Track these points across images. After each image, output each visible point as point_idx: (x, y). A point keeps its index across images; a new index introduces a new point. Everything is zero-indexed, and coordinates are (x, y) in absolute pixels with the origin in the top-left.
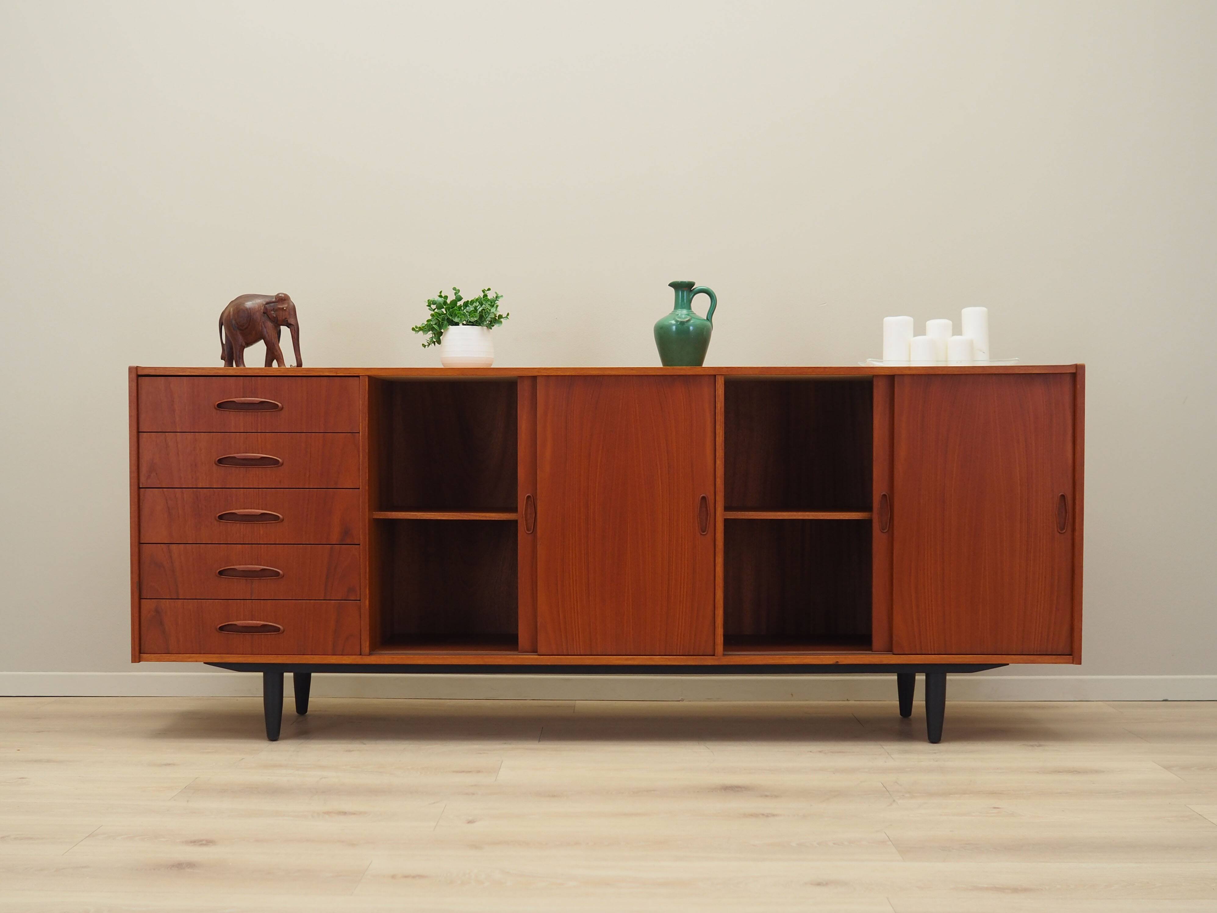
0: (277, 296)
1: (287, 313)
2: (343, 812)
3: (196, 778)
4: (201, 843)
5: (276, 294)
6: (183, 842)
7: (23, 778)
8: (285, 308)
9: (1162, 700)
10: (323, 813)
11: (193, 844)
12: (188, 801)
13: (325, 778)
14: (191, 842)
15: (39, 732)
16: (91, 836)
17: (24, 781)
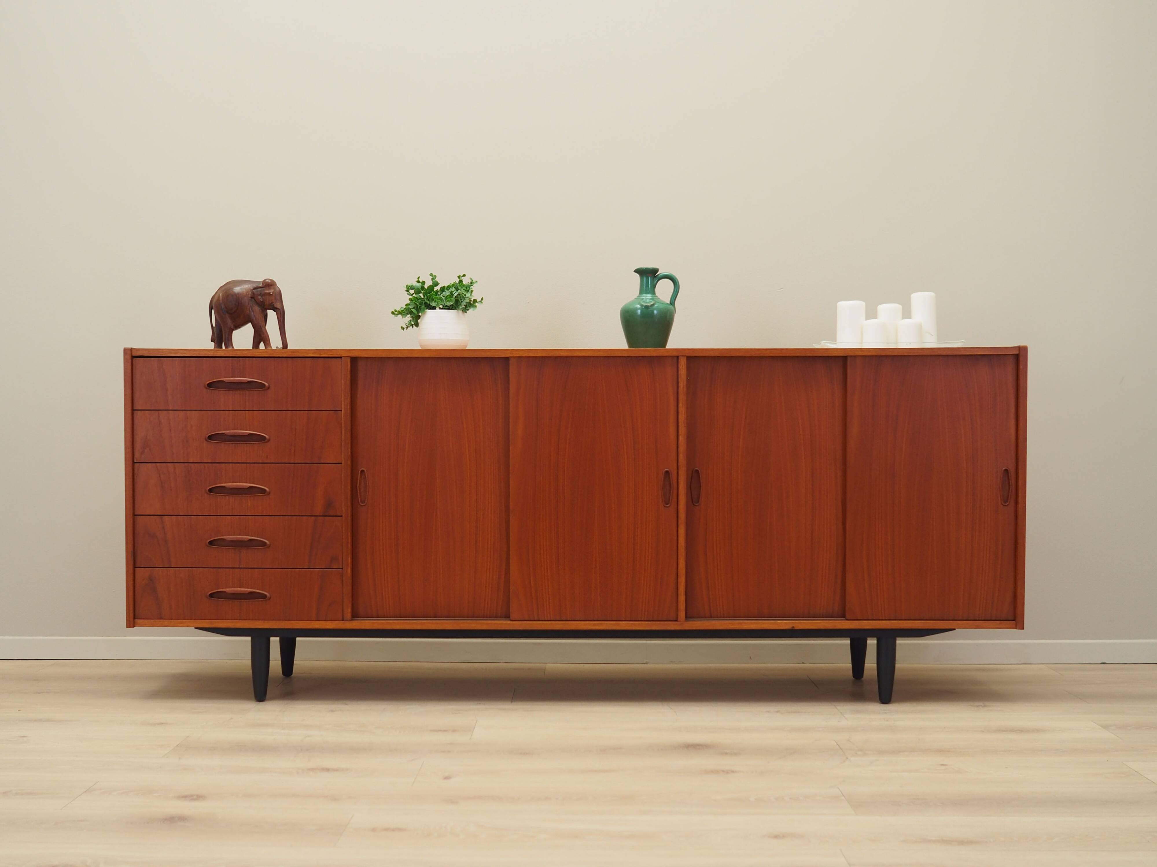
0: (264, 282)
1: (273, 298)
2: (326, 769)
3: (188, 737)
4: (191, 798)
5: (263, 280)
6: (175, 797)
7: (24, 736)
8: (271, 293)
9: (1100, 663)
10: (308, 769)
12: (180, 758)
13: (309, 736)
14: (183, 797)
15: (39, 693)
16: (88, 791)
17: (25, 739)
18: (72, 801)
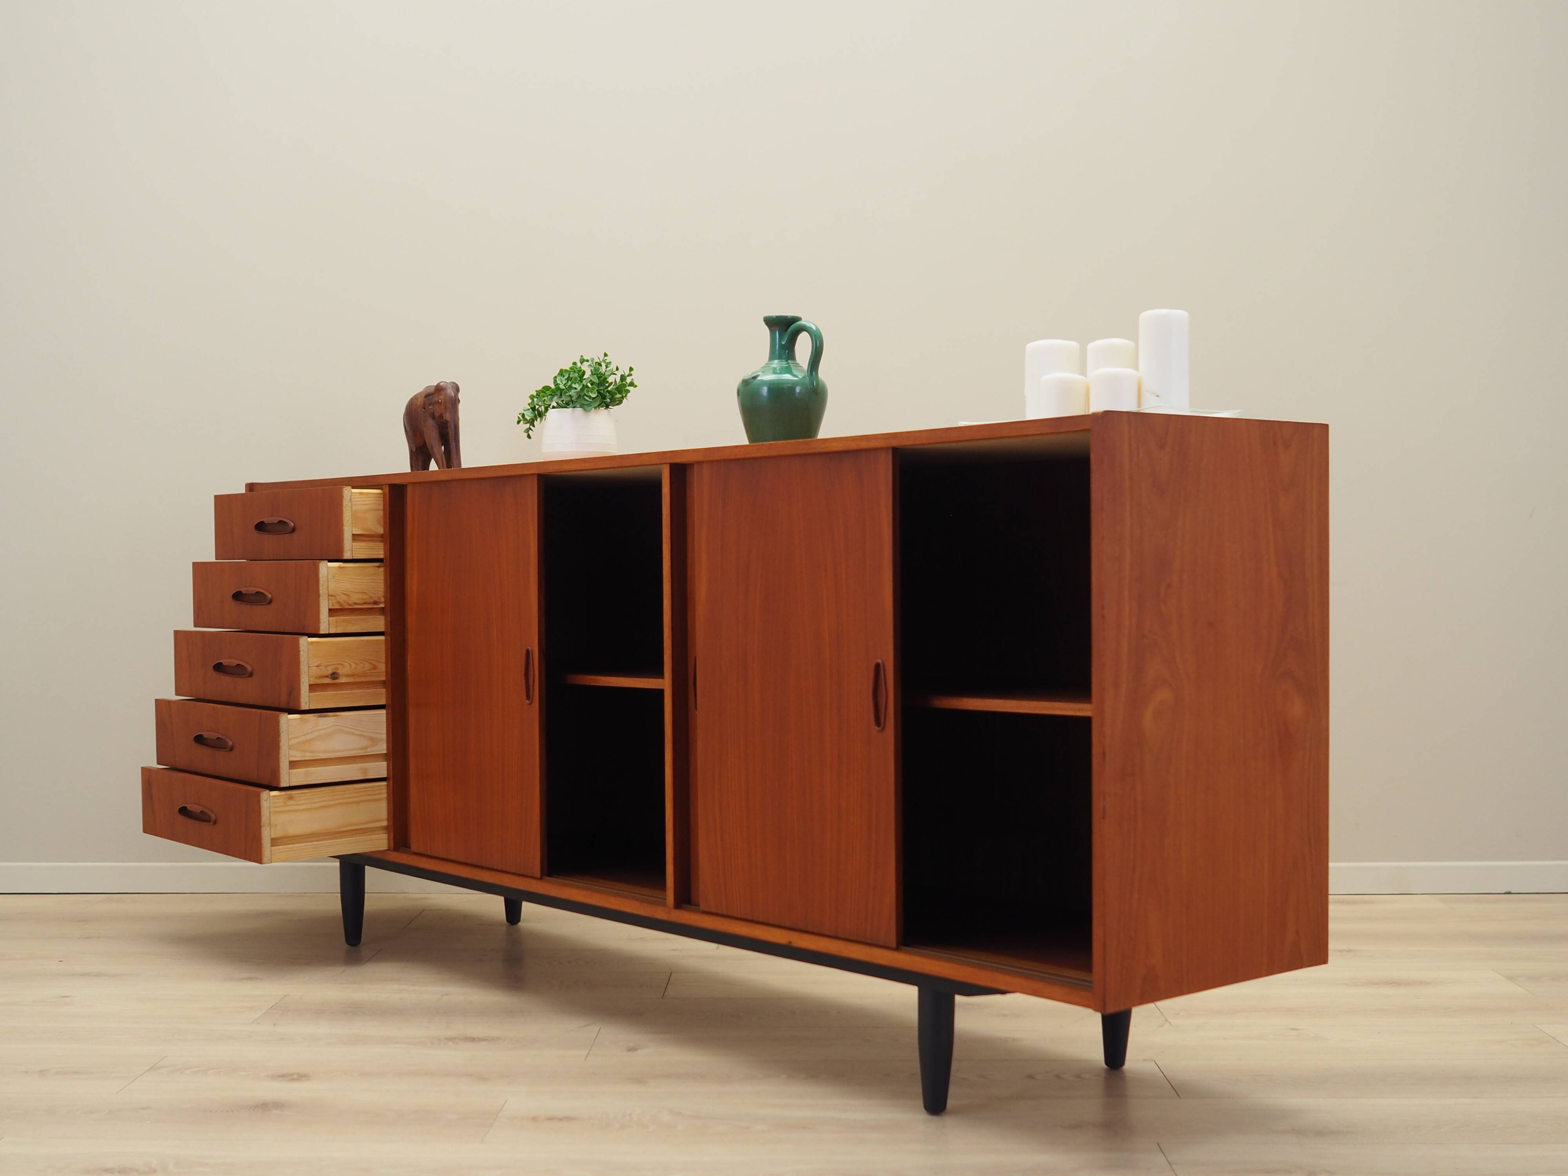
0: (438, 385)
1: (443, 406)
2: (470, 1038)
3: (285, 996)
4: (291, 1077)
5: (436, 384)
6: (268, 1077)
7: (67, 997)
8: (440, 401)
9: (1504, 892)
10: (446, 1039)
11: (281, 1079)
12: (274, 1024)
13: (447, 995)
14: (279, 1076)
15: (87, 938)
16: (153, 1068)
17: (68, 999)
18: (131, 1083)
